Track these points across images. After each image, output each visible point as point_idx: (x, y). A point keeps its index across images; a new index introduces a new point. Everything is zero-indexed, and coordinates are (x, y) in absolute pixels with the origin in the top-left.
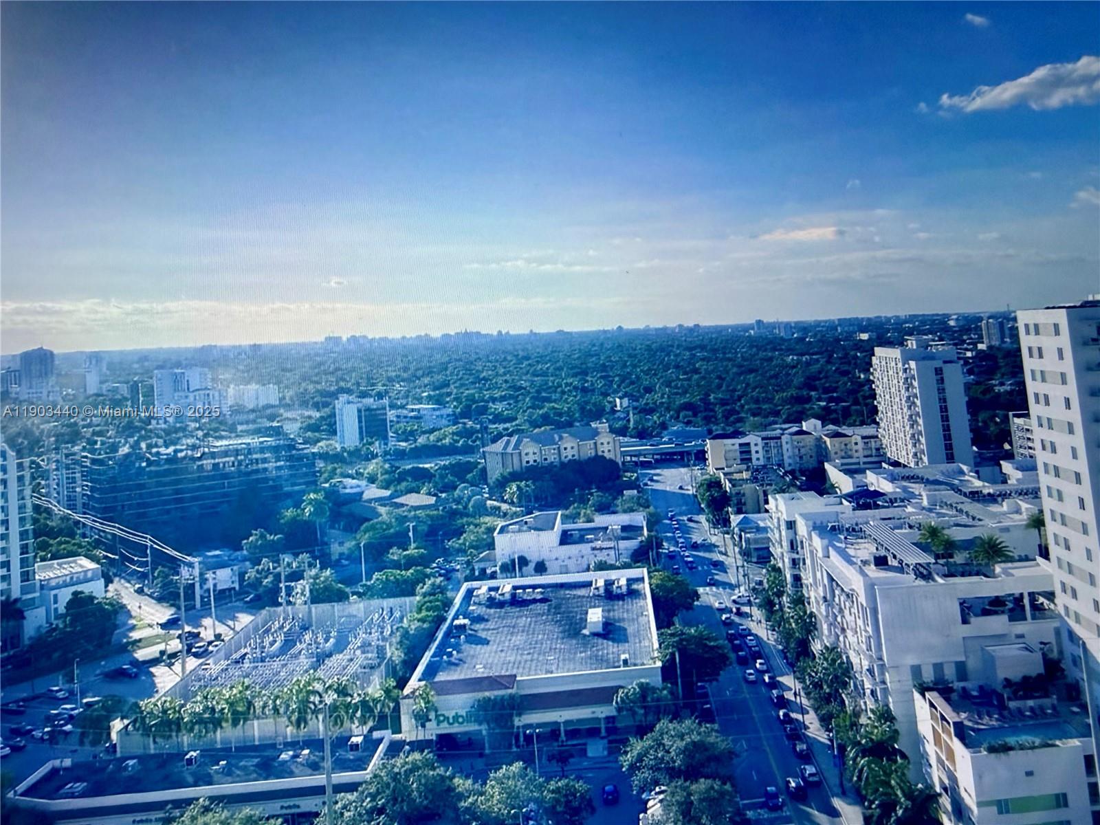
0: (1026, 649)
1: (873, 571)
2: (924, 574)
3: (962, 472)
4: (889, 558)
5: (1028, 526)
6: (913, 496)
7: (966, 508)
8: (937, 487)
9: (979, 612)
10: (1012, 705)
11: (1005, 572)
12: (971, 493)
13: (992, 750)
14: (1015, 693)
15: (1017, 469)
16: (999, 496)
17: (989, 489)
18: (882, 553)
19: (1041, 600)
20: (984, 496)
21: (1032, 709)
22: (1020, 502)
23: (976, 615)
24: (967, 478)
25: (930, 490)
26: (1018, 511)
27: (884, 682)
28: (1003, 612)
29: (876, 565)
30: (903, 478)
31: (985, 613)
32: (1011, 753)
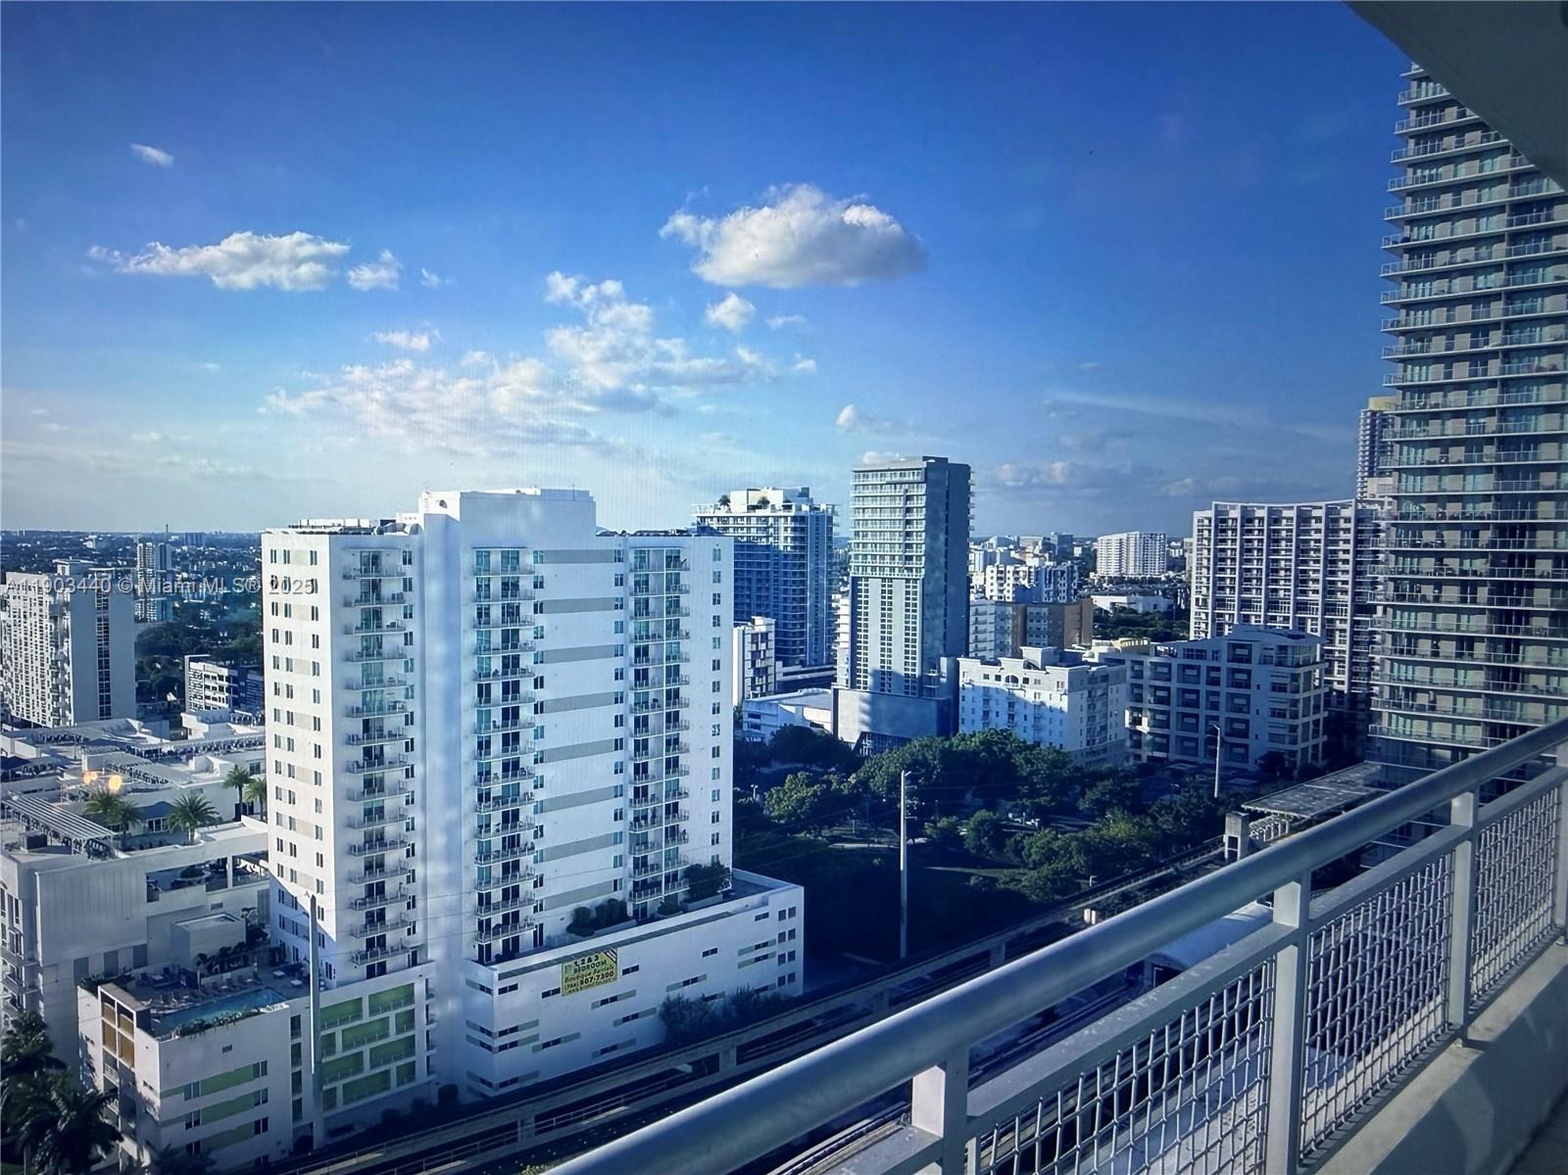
0: (226, 918)
1: (24, 855)
2: (98, 850)
3: (131, 729)
4: (49, 838)
5: (227, 785)
6: (68, 761)
7: (143, 769)
8: (101, 748)
9: (169, 886)
10: (206, 981)
11: (204, 836)
12: (147, 752)
13: (184, 1033)
14: (210, 968)
15: (202, 721)
16: (183, 753)
17: (168, 747)
18: (38, 832)
19: (243, 863)
20: (164, 755)
21: (229, 982)
22: (212, 759)
23: (165, 890)
24: (138, 735)
25: (91, 753)
26: (209, 769)
27: (33, 986)
28: (199, 882)
29: (29, 848)
30: (49, 740)
31: (177, 885)
32: (208, 1031)
